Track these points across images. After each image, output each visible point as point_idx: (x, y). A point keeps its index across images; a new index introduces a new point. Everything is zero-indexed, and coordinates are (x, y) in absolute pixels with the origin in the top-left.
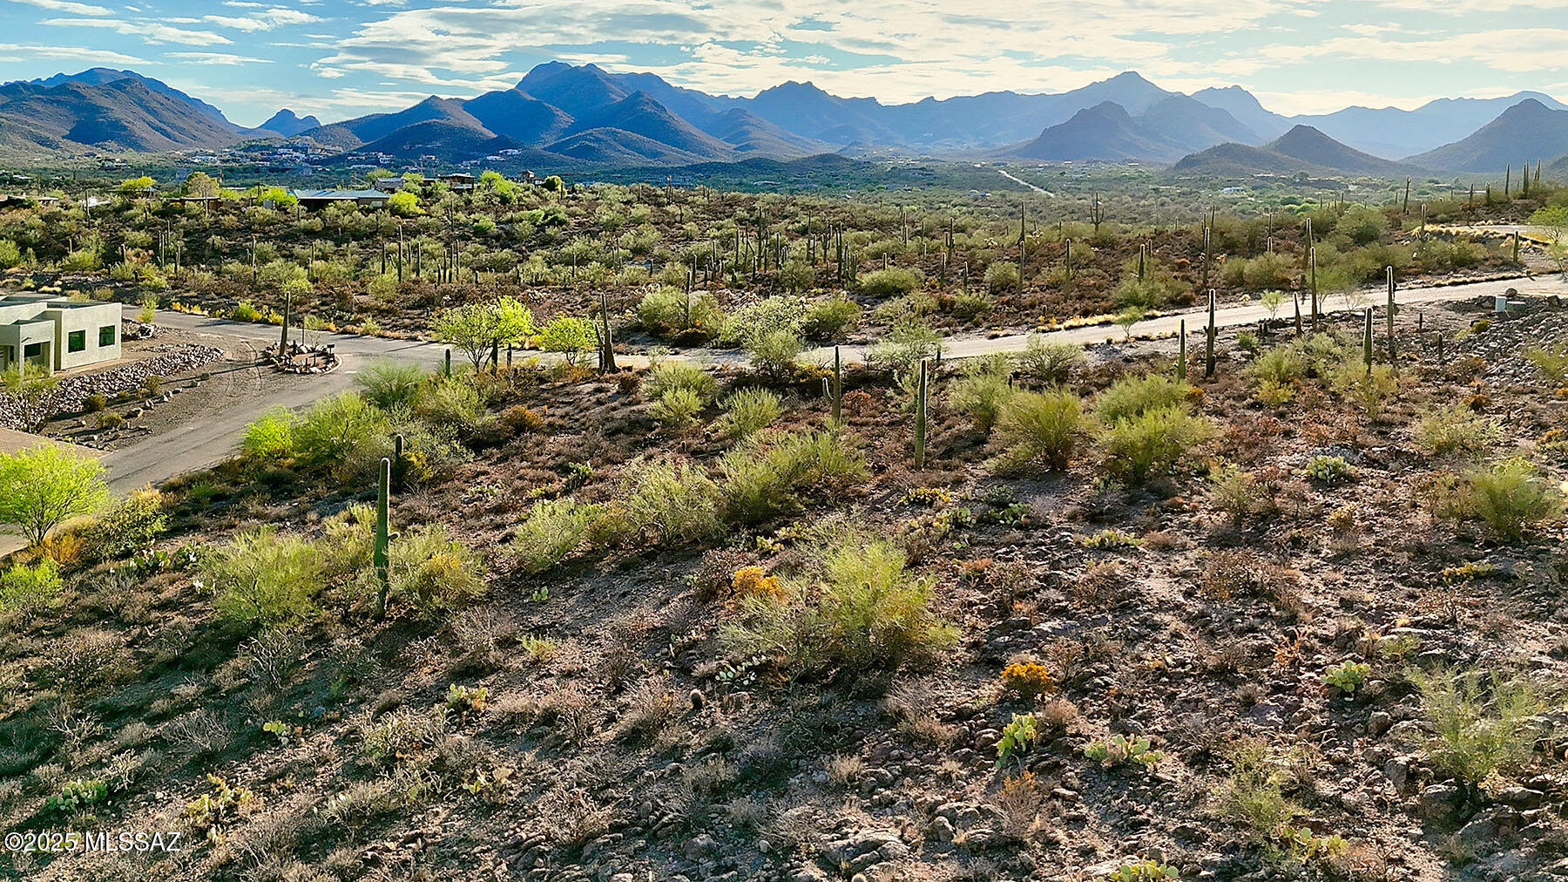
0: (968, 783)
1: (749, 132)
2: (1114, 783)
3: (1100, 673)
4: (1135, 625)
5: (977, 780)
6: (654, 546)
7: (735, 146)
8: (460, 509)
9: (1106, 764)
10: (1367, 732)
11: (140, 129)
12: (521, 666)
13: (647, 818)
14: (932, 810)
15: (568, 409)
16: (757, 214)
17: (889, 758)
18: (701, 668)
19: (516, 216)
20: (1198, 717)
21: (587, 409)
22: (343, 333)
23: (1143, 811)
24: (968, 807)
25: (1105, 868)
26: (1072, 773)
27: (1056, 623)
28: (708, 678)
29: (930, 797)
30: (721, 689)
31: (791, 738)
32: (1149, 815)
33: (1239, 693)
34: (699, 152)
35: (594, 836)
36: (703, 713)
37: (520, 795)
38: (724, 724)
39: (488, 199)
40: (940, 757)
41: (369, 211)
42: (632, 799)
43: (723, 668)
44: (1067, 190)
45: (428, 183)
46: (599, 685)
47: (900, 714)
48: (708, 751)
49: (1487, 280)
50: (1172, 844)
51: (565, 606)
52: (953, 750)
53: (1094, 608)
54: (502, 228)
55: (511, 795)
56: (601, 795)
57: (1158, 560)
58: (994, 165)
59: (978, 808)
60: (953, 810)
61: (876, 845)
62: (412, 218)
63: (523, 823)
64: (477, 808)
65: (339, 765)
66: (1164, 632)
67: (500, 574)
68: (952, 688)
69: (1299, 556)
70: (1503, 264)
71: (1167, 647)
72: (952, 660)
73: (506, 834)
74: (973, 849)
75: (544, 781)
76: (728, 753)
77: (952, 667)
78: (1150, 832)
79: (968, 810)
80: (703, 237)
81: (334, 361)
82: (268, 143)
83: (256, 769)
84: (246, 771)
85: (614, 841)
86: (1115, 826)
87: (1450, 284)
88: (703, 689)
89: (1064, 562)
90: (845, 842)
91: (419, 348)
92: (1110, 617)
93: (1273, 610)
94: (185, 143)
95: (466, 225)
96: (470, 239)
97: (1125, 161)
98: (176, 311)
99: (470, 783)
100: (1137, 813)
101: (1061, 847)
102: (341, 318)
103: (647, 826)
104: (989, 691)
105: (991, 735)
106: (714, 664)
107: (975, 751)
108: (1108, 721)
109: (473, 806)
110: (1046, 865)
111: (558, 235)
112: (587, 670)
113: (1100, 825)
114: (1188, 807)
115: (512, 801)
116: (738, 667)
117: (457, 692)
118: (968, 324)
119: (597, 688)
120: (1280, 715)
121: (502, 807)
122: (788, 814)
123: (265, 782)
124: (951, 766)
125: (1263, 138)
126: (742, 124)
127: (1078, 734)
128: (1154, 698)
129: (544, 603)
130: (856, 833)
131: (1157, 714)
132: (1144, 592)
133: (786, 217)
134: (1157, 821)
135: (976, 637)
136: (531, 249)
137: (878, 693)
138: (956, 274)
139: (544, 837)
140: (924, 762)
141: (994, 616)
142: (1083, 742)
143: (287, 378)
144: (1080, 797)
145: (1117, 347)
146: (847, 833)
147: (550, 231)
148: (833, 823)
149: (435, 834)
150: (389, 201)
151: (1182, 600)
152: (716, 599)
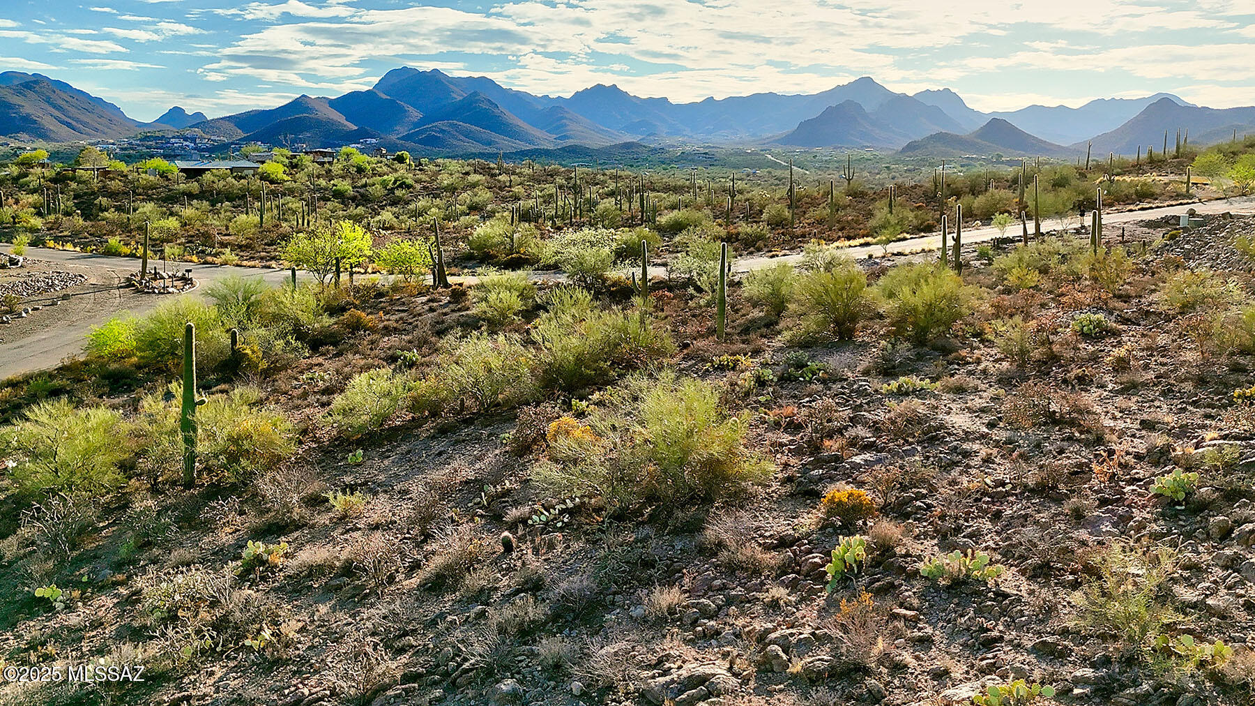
0: (798, 609)
1: (566, 125)
2: (956, 600)
3: (920, 497)
4: (946, 453)
5: (807, 605)
6: (474, 414)
7: (555, 136)
8: (290, 393)
9: (942, 583)
10: (1209, 537)
11: (48, 123)
12: (328, 522)
13: (447, 665)
14: (762, 638)
15: (403, 314)
16: (573, 181)
17: (710, 588)
18: (513, 513)
19: (369, 181)
20: (1030, 532)
21: (420, 315)
22: (204, 263)
23: (994, 627)
24: (801, 634)
25: (965, 691)
26: (910, 592)
27: (867, 456)
28: (520, 522)
29: (758, 625)
30: (532, 531)
31: (606, 573)
32: (1001, 632)
33: (1067, 507)
34: (526, 141)
35: (385, 688)
36: (514, 555)
37: (309, 648)
38: (535, 564)
39: (346, 169)
40: (765, 584)
41: (241, 178)
42: (431, 646)
43: (535, 512)
44: (819, 168)
45: (295, 157)
46: (407, 535)
47: (720, 545)
48: (517, 592)
49: (1168, 206)
50: (1034, 661)
51: (380, 467)
52: (778, 577)
53: (902, 441)
54: (358, 192)
55: (298, 649)
56: (398, 644)
57: (954, 400)
58: (762, 151)
59: (813, 634)
60: (785, 637)
61: (703, 680)
62: (279, 183)
63: (308, 678)
64: (258, 665)
65: (114, 627)
66: (976, 459)
67: (319, 442)
68: (771, 519)
69: (1087, 391)
70: (1177, 196)
71: (981, 471)
72: (768, 494)
73: (286, 692)
74: (812, 679)
75: (336, 633)
76: (539, 593)
77: (768, 500)
78: (1006, 649)
79: (802, 636)
80: (528, 196)
81: (192, 284)
82: (161, 134)
83: (18, 637)
84: (8, 639)
85: (407, 693)
86: (965, 645)
87: (1139, 210)
88: (515, 533)
89: (866, 406)
90: (668, 678)
91: (272, 274)
92: (919, 448)
93: (1077, 434)
94: (89, 135)
95: (326, 189)
96: (329, 200)
97: (863, 147)
98: (50, 248)
99: (253, 639)
100: (988, 630)
101: (910, 670)
102: (203, 252)
103: (447, 674)
104: (809, 520)
105: (817, 560)
106: (527, 509)
107: (802, 577)
108: (936, 541)
109: (254, 663)
110: (896, 691)
111: (406, 196)
112: (396, 522)
113: (949, 645)
114: (1042, 621)
115: (299, 656)
116: (551, 510)
117: (255, 548)
118: (752, 249)
119: (405, 538)
120: (1115, 525)
121: (286, 663)
122: (603, 652)
123: (26, 650)
124: (779, 592)
125: (967, 129)
126: (562, 118)
127: (907, 555)
128: (979, 517)
129: (358, 465)
130: (680, 668)
131: (985, 532)
132: (949, 426)
133: (597, 184)
134: (1011, 637)
135: (789, 473)
136: (382, 208)
137: (695, 527)
138: (738, 217)
139: (328, 692)
140: (749, 590)
141: (804, 454)
142: (915, 562)
143: (145, 297)
144: (922, 617)
145: (877, 260)
146: (670, 669)
147: (399, 193)
148: (654, 659)
149: (205, 695)
150: (260, 170)
151: (987, 430)
152: (531, 452)
